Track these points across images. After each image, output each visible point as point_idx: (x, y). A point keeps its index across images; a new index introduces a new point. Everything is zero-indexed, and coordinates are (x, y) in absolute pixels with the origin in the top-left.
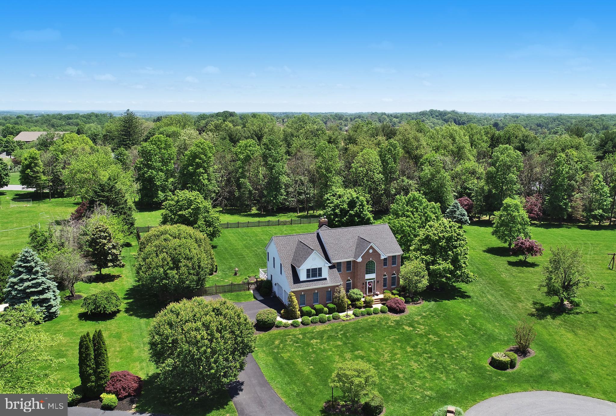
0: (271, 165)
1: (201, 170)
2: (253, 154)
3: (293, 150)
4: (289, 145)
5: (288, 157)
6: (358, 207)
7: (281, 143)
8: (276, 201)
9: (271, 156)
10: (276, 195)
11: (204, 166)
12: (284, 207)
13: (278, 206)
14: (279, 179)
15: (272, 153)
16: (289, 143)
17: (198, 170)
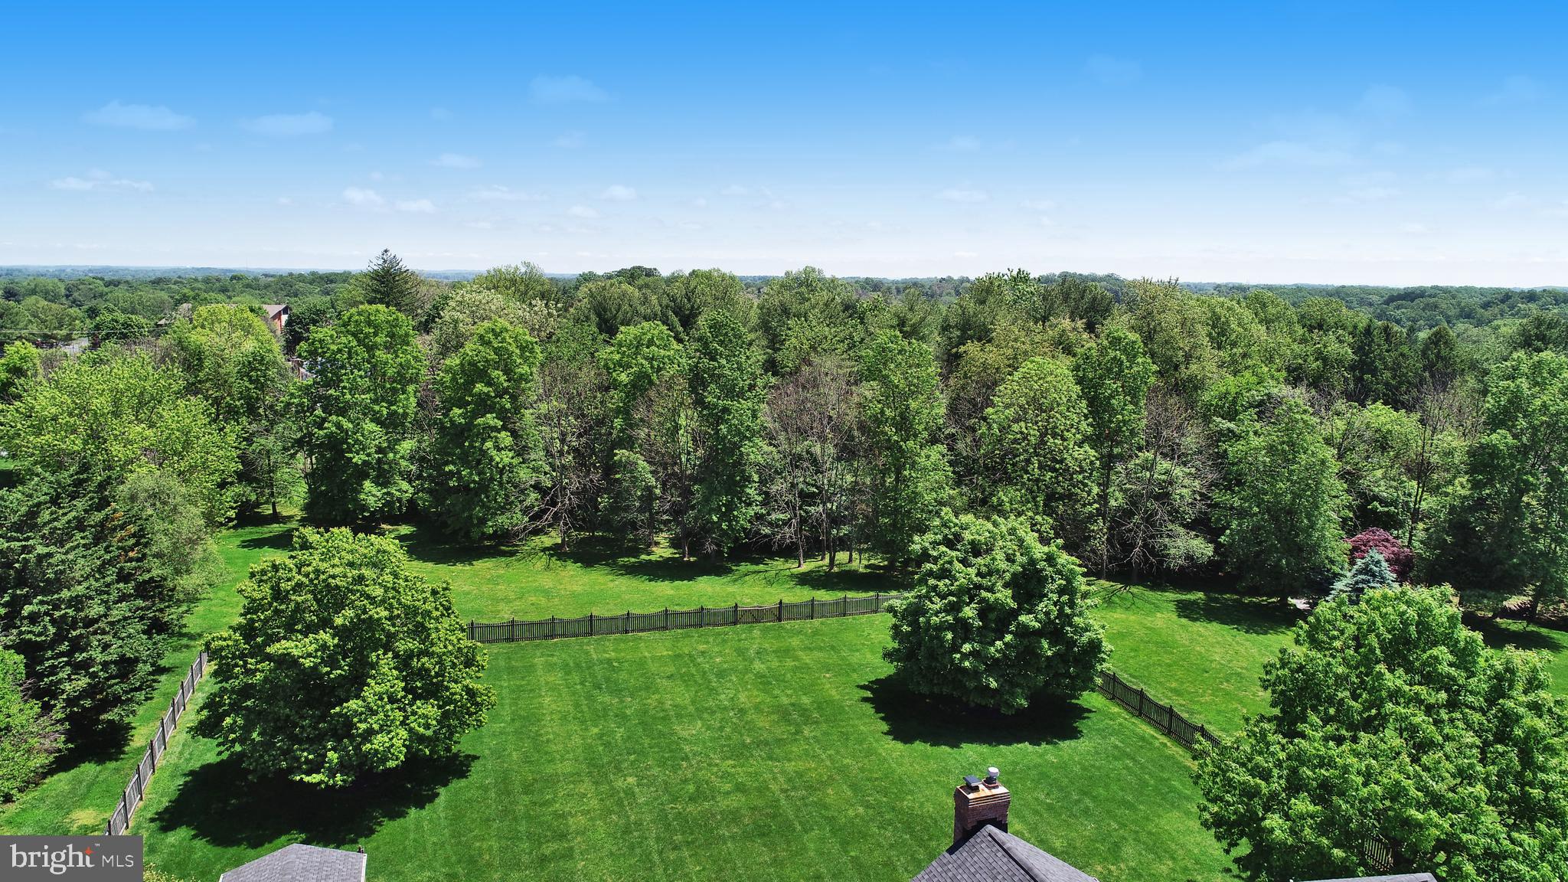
0: (716, 406)
1: (491, 419)
2: (659, 369)
3: (787, 357)
4: (775, 342)
5: (773, 380)
6: (1055, 597)
7: (752, 336)
8: (730, 526)
9: (716, 378)
10: (730, 507)
11: (503, 407)
12: (756, 542)
13: (737, 540)
14: (742, 454)
15: (721, 367)
16: (775, 336)
17: (480, 421)
